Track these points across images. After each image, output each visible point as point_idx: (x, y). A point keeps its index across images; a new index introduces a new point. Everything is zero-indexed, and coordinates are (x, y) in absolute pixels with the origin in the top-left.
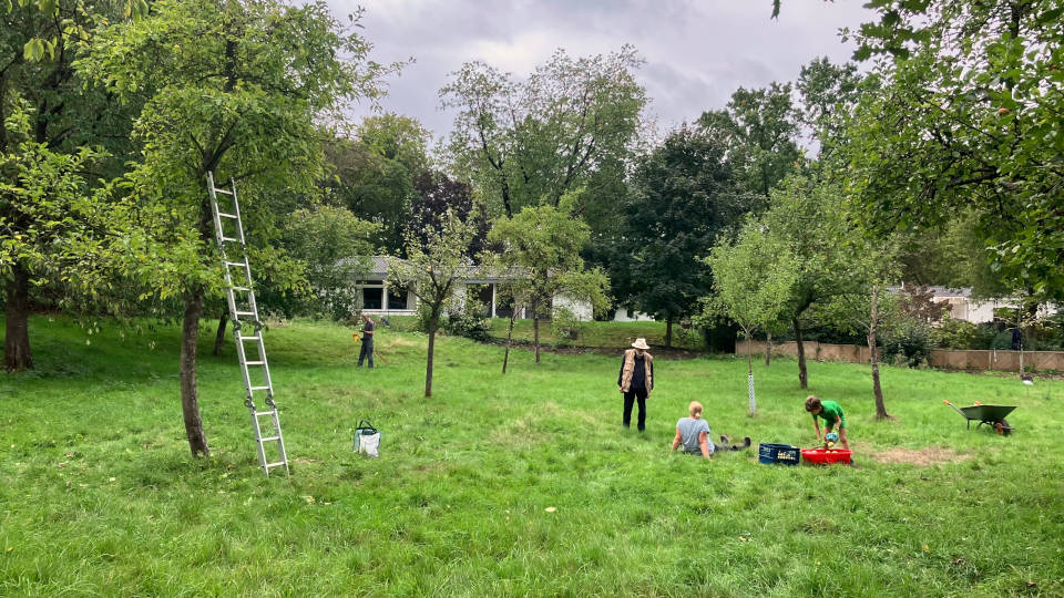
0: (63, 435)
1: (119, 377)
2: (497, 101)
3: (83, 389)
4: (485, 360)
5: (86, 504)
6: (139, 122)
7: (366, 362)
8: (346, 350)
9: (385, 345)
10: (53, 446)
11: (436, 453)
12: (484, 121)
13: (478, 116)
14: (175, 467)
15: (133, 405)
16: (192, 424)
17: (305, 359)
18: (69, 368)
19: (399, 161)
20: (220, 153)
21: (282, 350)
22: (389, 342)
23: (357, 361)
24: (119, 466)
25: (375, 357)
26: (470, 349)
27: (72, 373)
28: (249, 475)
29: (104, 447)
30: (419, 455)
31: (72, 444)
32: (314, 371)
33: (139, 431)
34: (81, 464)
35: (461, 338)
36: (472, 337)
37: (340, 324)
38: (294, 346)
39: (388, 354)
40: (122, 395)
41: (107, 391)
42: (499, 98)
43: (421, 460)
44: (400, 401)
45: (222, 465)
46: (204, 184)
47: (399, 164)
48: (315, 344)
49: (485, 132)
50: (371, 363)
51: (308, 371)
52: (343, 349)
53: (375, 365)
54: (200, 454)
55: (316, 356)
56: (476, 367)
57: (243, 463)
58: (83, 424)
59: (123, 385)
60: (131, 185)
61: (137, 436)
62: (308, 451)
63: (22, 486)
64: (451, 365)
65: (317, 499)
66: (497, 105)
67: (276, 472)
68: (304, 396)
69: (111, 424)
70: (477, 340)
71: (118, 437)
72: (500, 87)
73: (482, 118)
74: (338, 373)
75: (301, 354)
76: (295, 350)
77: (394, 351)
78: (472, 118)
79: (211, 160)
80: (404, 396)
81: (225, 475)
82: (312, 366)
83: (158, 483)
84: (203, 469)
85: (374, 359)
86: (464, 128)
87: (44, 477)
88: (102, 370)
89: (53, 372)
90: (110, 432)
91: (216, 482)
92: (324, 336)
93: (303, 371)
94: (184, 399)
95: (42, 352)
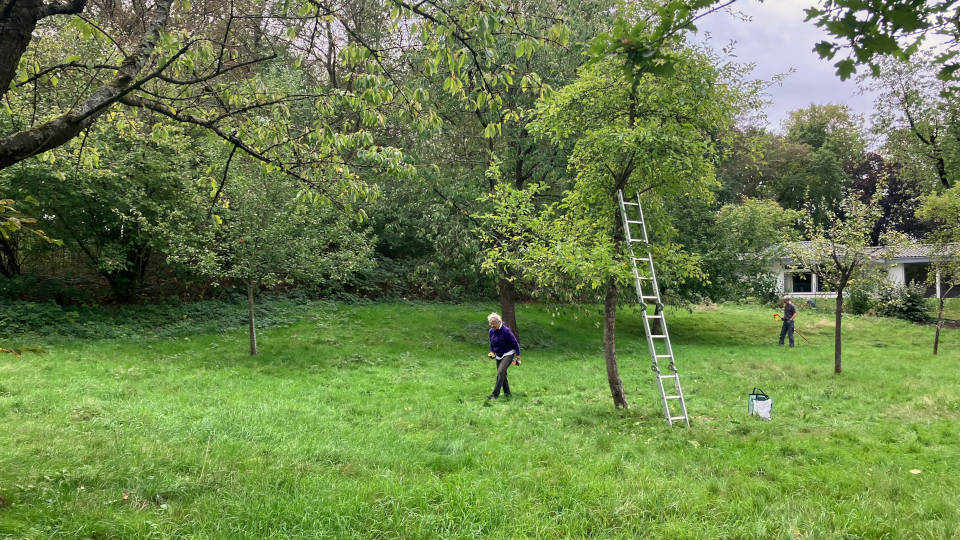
0: (532, 389)
1: (576, 349)
2: (922, 77)
3: (550, 357)
4: (919, 341)
5: (538, 433)
6: (572, 157)
7: (787, 341)
8: (769, 330)
9: (809, 326)
10: (525, 396)
11: (826, 421)
12: (909, 99)
13: (902, 96)
14: (602, 415)
15: (582, 370)
16: (614, 383)
17: (730, 338)
18: (543, 343)
19: (827, 148)
20: (627, 174)
21: (711, 330)
22: (813, 323)
23: (778, 340)
24: (564, 411)
25: (797, 337)
26: (903, 331)
27: (544, 347)
28: (655, 424)
29: (557, 398)
30: (807, 421)
31: (537, 396)
32: (736, 349)
33: (584, 390)
34: (541, 409)
35: (895, 319)
36: (907, 318)
37: (768, 307)
38: (721, 327)
39: (810, 334)
40: (576, 363)
41: (566, 360)
42: (925, 73)
43: (809, 424)
44: (808, 376)
45: (636, 415)
46: (616, 200)
47: (827, 151)
48: (741, 325)
49: (911, 110)
50: (792, 341)
51: (731, 349)
52: (767, 330)
53: (796, 344)
54: (621, 407)
55: (741, 335)
56: (907, 348)
57: (653, 416)
58: (546, 382)
59: (577, 356)
60: (566, 206)
61: (582, 393)
62: (710, 412)
63: (504, 419)
64: (879, 346)
65: (702, 445)
66: (922, 80)
67: (677, 424)
68: (720, 368)
69: (565, 383)
70: (913, 320)
71: (568, 393)
72: (925, 63)
73: (906, 97)
74: (757, 350)
75: (728, 333)
76: (722, 331)
77: (817, 331)
78: (896, 98)
79: (621, 180)
80: (814, 372)
81: (638, 423)
82: (736, 344)
83: (587, 424)
84: (622, 417)
85: (795, 339)
86: (886, 109)
87: (517, 414)
88: (564, 345)
89: (532, 345)
90: (564, 389)
91: (630, 427)
92: (751, 317)
93: (726, 349)
94: (607, 363)
95: (524, 331)
